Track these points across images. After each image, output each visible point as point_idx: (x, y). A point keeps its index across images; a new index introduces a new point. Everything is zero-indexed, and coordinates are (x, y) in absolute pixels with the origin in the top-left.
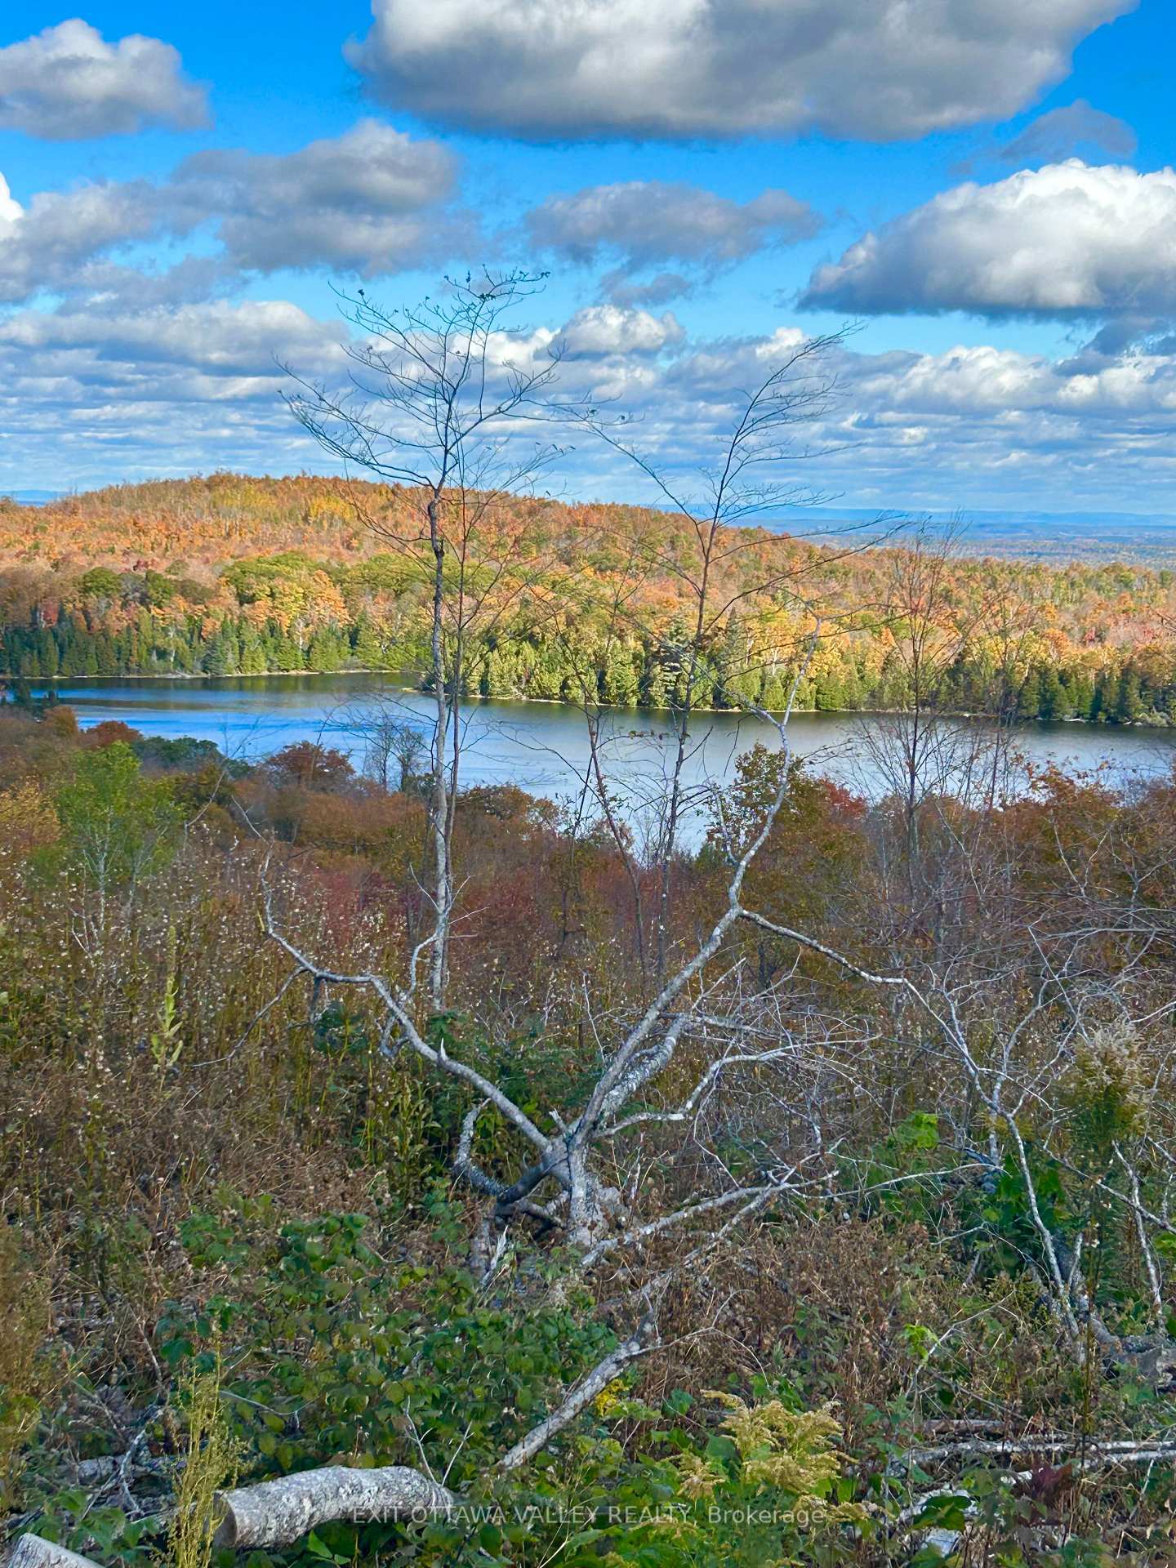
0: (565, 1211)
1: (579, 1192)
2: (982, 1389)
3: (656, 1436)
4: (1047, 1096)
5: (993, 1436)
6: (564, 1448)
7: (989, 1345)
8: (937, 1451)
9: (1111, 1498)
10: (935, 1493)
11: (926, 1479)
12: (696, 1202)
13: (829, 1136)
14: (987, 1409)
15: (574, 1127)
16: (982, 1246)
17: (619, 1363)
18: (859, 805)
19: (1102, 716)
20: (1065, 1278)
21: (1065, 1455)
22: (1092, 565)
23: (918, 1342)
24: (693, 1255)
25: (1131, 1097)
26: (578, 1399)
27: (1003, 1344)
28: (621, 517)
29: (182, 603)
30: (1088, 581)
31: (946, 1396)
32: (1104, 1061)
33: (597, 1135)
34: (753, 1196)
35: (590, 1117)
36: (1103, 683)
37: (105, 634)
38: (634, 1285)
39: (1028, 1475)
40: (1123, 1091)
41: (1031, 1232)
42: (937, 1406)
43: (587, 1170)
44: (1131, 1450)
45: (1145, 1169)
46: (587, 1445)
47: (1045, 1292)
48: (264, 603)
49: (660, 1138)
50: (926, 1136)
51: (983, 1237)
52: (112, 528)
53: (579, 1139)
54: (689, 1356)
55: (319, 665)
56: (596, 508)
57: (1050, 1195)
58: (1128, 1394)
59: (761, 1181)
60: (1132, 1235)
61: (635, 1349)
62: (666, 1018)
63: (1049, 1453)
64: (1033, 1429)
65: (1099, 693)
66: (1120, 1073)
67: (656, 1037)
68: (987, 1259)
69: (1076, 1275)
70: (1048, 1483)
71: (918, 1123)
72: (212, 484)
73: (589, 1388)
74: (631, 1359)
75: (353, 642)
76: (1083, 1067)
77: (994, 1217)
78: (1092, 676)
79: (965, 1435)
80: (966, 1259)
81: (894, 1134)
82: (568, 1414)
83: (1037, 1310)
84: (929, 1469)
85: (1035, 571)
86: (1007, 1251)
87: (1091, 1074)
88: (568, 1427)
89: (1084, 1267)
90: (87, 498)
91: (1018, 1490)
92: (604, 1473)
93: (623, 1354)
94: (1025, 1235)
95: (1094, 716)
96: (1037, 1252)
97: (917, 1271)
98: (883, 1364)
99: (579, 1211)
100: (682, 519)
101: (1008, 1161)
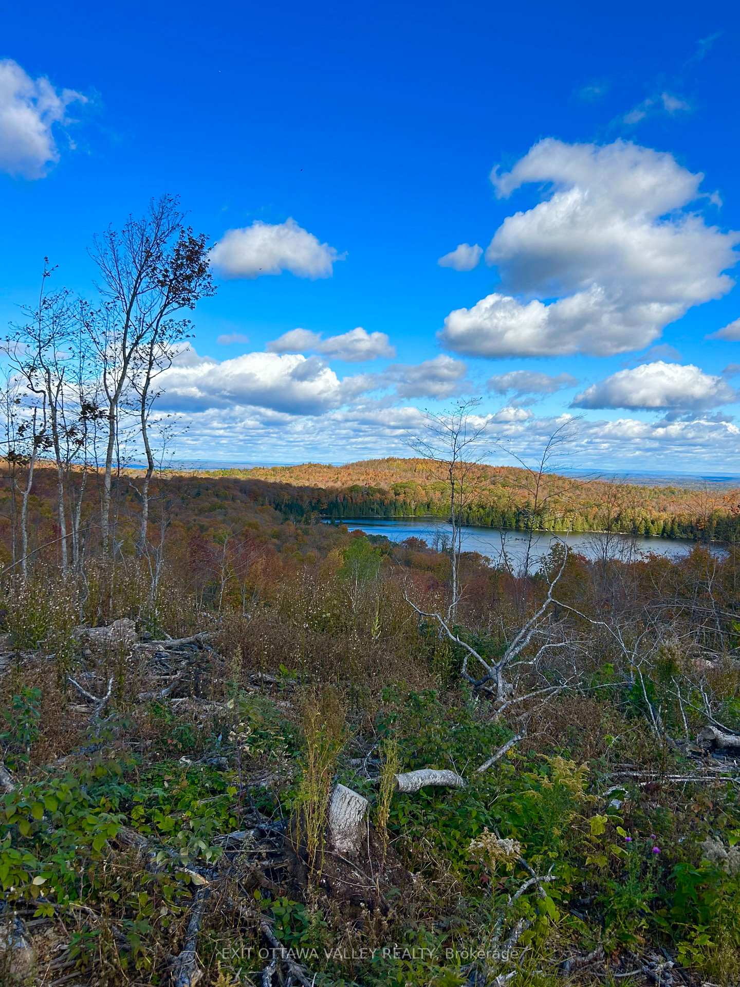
0: (496, 689)
1: (500, 685)
2: (629, 755)
3: (525, 764)
4: (650, 661)
5: (632, 770)
6: (497, 766)
7: (631, 740)
8: (615, 774)
9: (672, 793)
10: (614, 788)
11: (611, 783)
12: (536, 690)
13: (578, 669)
14: (631, 760)
15: (499, 664)
16: (628, 707)
17: (514, 742)
18: (589, 562)
19: (665, 534)
20: (655, 719)
21: (656, 778)
22: (662, 487)
23: (609, 740)
24: (535, 707)
25: (678, 662)
26: (501, 752)
27: (636, 740)
28: (510, 470)
29: (378, 495)
30: (660, 492)
31: (617, 756)
32: (669, 650)
33: (506, 667)
34: (555, 690)
35: (504, 662)
36: (665, 524)
37: (356, 504)
38: (517, 715)
39: (644, 784)
40: (675, 660)
41: (644, 703)
42: (614, 759)
43: (503, 677)
44: (678, 778)
45: (681, 683)
46: (504, 766)
47: (649, 723)
48: (403, 495)
49: (525, 669)
50: (610, 671)
51: (628, 704)
52: (359, 473)
53: (500, 668)
54: (535, 739)
55: (418, 514)
56: (502, 468)
57: (651, 691)
58: (677, 759)
59: (557, 684)
60: (677, 705)
61: (520, 738)
62: (528, 630)
63: (651, 777)
64: (646, 769)
65: (664, 527)
66: (674, 654)
67: (524, 637)
68: (630, 711)
69: (660, 719)
70: (652, 788)
71: (607, 667)
72: (388, 460)
73: (505, 749)
74: (518, 740)
75: (428, 507)
76: (662, 652)
77: (632, 698)
78: (662, 522)
79: (623, 770)
80: (623, 711)
81: (600, 670)
82: (498, 757)
83: (647, 729)
84: (612, 780)
85: (644, 489)
86: (636, 709)
87: (665, 655)
88: (498, 760)
89: (662, 715)
90: (353, 464)
91: (641, 789)
92: (510, 775)
93: (516, 739)
94: (642, 705)
95: (662, 535)
96: (646, 710)
97: (608, 715)
98: (597, 745)
99: (500, 691)
100: (529, 471)
101: (636, 680)
